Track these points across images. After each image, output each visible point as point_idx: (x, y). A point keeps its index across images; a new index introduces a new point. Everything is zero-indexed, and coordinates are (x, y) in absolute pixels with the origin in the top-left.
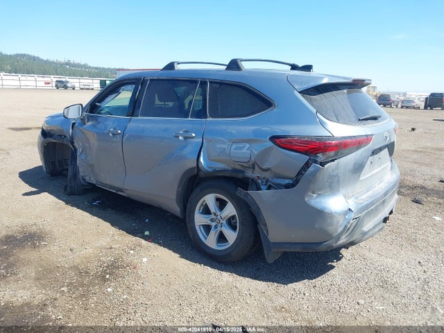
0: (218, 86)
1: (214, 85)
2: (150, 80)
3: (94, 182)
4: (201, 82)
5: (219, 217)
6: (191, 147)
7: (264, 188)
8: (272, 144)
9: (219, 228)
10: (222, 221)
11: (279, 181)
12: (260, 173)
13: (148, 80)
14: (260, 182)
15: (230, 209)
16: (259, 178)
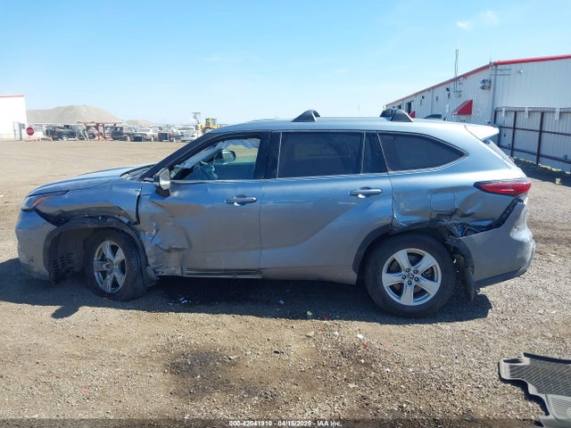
1: (386, 137)
2: (283, 133)
3: (178, 273)
4: (367, 134)
5: (411, 272)
6: (378, 204)
7: (459, 233)
8: (477, 190)
9: (414, 283)
10: (416, 275)
11: (478, 224)
12: (456, 220)
13: (279, 133)
14: (455, 227)
15: (429, 261)
16: (455, 225)
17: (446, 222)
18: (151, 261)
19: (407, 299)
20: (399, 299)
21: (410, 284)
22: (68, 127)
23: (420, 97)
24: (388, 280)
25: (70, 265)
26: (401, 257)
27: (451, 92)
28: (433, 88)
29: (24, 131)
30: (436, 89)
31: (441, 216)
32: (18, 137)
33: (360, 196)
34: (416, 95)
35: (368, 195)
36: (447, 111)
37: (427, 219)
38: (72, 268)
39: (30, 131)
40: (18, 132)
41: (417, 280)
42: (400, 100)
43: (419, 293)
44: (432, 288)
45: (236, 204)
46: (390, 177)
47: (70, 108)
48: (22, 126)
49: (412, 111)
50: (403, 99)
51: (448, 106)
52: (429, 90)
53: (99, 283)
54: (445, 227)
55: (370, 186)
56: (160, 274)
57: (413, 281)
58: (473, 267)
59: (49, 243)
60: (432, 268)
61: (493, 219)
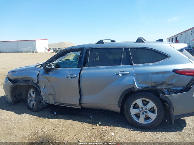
0: (135, 50)
1: (133, 49)
2: (91, 49)
3: (53, 103)
4: (124, 48)
5: (144, 109)
6: (127, 79)
7: (166, 93)
8: (174, 73)
9: (145, 114)
10: (146, 110)
11: (176, 88)
12: (164, 86)
13: (89, 49)
14: (164, 90)
15: (151, 104)
16: (164, 88)
17: (160, 87)
18: (43, 98)
19: (142, 121)
20: (138, 120)
21: (143, 114)
22: (60, 48)
23: (180, 35)
24: (133, 112)
25: (22, 97)
26: (139, 102)
27: (193, 32)
28: (186, 31)
29: (47, 50)
30: (187, 32)
31: (157, 85)
32: (45, 52)
33: (120, 75)
34: (179, 34)
35: (123, 75)
36: (191, 40)
37: (150, 86)
38: (23, 98)
39: (49, 50)
40: (45, 50)
41: (146, 112)
42: (173, 36)
43: (147, 118)
44: (153, 116)
45: (69, 78)
46: (134, 67)
47: (63, 43)
48: (46, 49)
49: (177, 40)
50: (174, 36)
51: (191, 38)
52: (184, 32)
53: (29, 104)
54: (159, 89)
55: (124, 71)
56: (47, 103)
57: (145, 113)
58: (173, 109)
59: (11, 90)
60: (153, 107)
61: (183, 87)
